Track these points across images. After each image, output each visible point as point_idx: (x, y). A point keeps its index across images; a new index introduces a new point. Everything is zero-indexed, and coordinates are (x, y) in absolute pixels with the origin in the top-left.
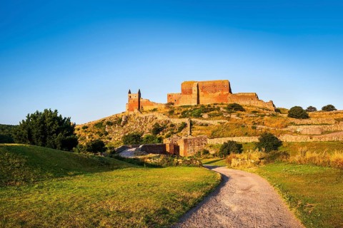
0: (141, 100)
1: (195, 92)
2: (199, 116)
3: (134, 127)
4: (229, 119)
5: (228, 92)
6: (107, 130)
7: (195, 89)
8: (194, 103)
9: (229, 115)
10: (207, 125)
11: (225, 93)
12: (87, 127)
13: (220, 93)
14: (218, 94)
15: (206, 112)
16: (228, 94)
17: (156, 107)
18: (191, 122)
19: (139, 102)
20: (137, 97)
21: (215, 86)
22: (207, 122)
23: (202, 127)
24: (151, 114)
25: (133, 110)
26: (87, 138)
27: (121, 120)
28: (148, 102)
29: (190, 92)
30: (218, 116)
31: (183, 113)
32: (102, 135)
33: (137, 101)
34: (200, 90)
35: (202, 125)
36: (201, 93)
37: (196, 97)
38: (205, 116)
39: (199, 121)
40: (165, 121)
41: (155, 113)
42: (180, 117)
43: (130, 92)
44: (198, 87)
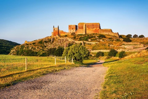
0: (59, 31)
1: (84, 28)
2: (87, 40)
3: (58, 44)
4: (99, 41)
5: (99, 28)
6: (45, 45)
7: (84, 26)
8: (84, 33)
9: (99, 40)
10: (90, 44)
11: (98, 29)
12: (35, 43)
13: (96, 28)
14: (94, 29)
15: (90, 38)
16: (99, 29)
17: (66, 34)
18: (84, 43)
19: (58, 31)
20: (57, 29)
21: (93, 25)
22: (90, 43)
23: (89, 45)
24: (65, 38)
25: (55, 35)
26: (36, 48)
27: (51, 40)
28: (63, 32)
29: (82, 28)
30: (95, 40)
31: (80, 38)
32: (43, 47)
33: (57, 31)
34: (87, 27)
35: (88, 44)
36: (87, 29)
37: (85, 30)
38: (90, 40)
39: (87, 42)
40: (73, 42)
41: (67, 38)
42: (79, 40)
43: (54, 27)
44: (86, 26)
